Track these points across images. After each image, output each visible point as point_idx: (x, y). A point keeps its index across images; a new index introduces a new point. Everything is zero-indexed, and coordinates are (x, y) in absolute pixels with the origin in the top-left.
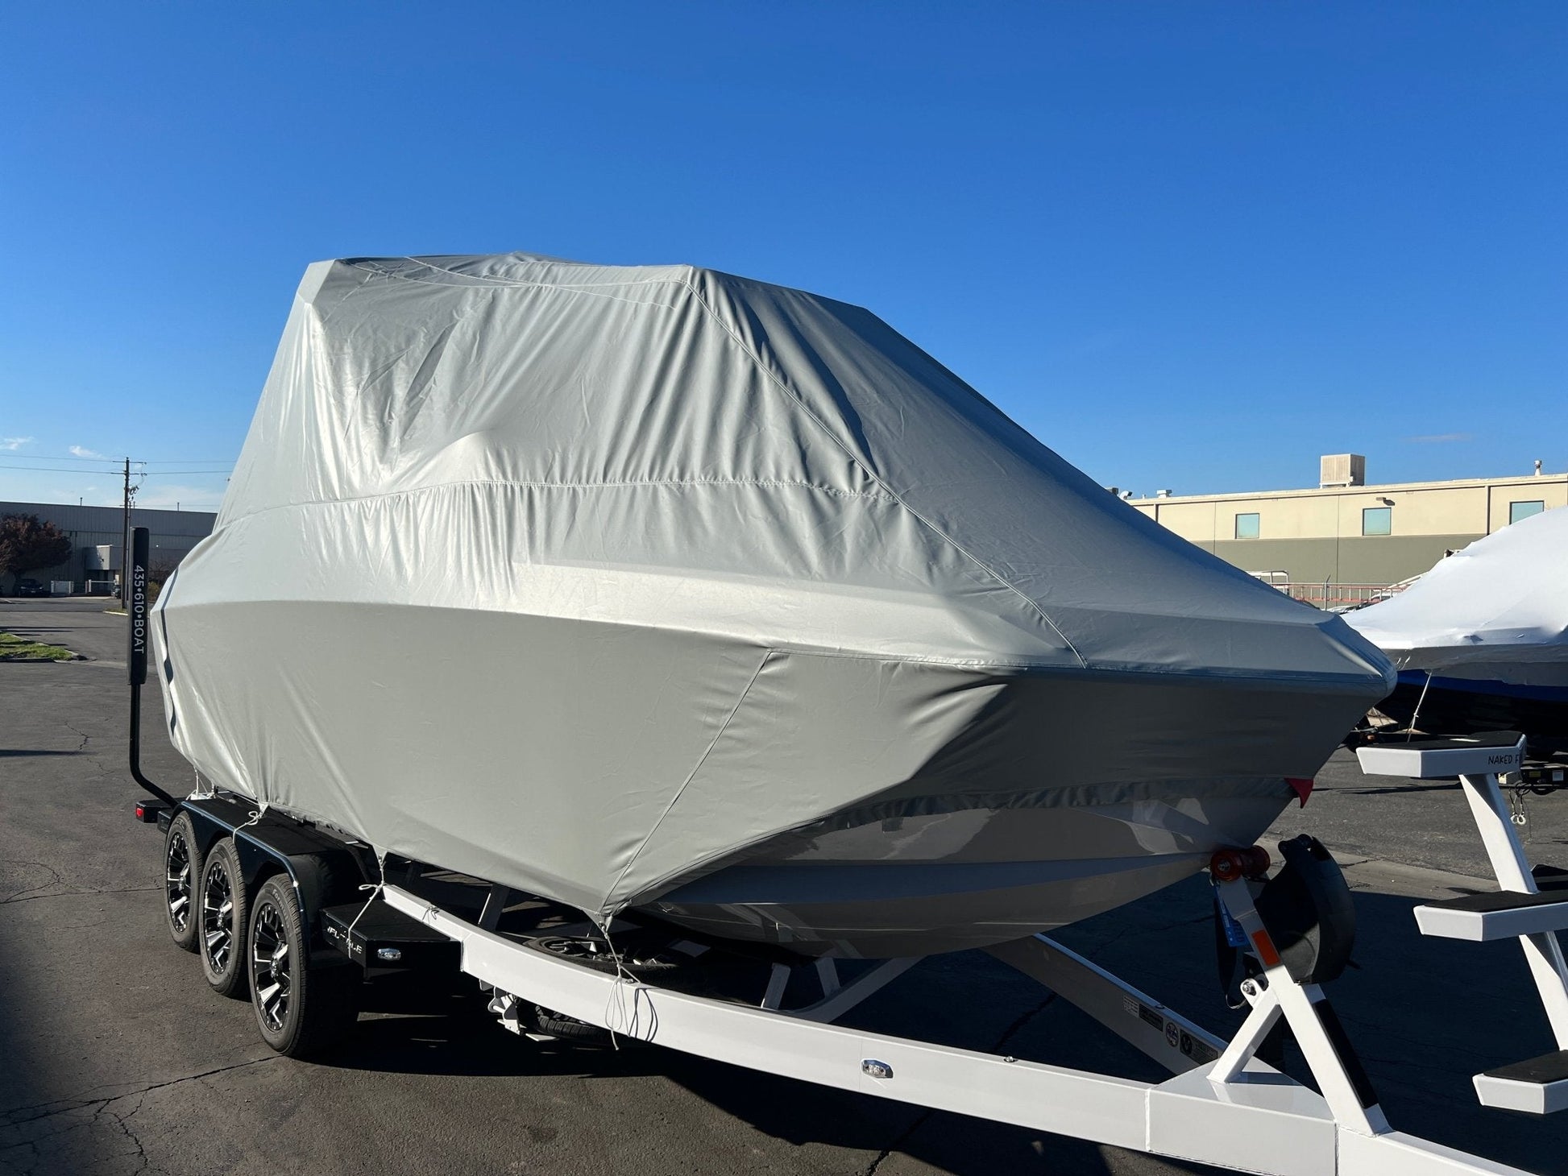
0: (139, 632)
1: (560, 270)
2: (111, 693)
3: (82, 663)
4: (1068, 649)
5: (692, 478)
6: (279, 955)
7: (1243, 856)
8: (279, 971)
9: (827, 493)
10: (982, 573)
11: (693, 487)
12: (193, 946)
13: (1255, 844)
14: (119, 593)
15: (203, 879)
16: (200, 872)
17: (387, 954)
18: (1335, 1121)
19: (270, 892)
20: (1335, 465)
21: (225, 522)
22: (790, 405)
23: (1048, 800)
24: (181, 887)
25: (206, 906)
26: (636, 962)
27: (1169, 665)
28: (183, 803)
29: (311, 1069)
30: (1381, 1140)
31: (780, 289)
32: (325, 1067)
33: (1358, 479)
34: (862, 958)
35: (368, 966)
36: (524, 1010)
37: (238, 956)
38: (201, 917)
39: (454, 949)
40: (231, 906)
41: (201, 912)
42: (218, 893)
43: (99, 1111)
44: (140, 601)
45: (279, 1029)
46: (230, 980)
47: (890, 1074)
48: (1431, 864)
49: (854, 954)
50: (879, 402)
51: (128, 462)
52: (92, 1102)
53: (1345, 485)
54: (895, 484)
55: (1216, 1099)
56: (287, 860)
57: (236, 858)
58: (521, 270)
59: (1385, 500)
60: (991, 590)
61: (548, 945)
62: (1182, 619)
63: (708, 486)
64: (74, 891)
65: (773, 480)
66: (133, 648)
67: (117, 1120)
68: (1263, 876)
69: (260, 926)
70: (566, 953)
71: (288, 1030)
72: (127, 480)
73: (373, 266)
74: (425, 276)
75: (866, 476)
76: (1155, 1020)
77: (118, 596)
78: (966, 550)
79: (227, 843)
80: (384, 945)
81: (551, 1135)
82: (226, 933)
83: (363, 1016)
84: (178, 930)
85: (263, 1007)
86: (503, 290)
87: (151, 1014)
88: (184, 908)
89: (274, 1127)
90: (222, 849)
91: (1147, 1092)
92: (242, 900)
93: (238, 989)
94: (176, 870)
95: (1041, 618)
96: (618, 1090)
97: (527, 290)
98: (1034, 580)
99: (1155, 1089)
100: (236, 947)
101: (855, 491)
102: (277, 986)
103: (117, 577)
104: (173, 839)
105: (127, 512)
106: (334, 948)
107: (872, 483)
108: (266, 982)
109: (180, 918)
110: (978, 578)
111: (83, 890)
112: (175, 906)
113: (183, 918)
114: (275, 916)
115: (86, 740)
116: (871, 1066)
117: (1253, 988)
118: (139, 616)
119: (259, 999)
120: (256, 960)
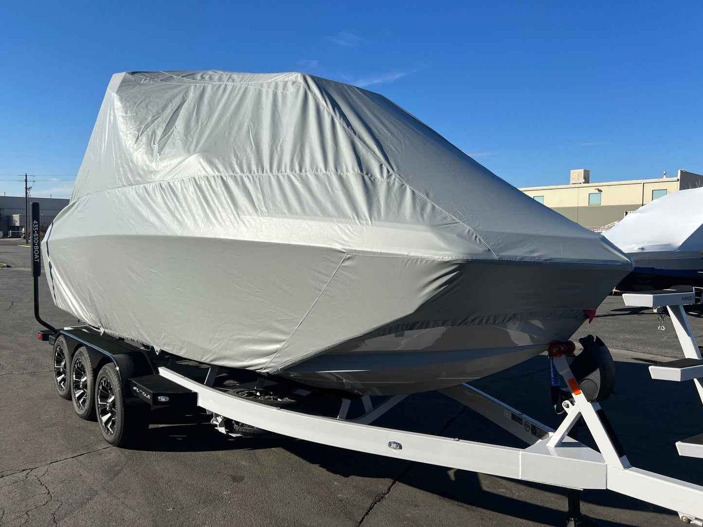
0: (37, 252)
1: (235, 76)
2: (23, 282)
3: (9, 269)
4: (489, 250)
5: (306, 172)
6: (110, 400)
7: (564, 345)
8: (111, 408)
9: (370, 178)
10: (447, 216)
11: (306, 175)
12: (69, 397)
13: (569, 340)
14: (25, 236)
15: (72, 366)
16: (71, 363)
17: (162, 399)
18: (606, 463)
19: (105, 372)
20: (577, 175)
21: (75, 199)
22: (351, 136)
23: (477, 321)
24: (61, 370)
25: (74, 379)
26: (279, 400)
27: (535, 257)
28: (61, 331)
29: (128, 452)
30: (627, 471)
31: (342, 85)
32: (134, 451)
33: (587, 181)
34: (382, 395)
35: (153, 405)
36: (228, 423)
37: (90, 401)
38: (72, 384)
39: (194, 396)
40: (87, 378)
41: (72, 381)
42: (80, 372)
43: (28, 474)
44: (36, 237)
45: (111, 434)
46: (87, 412)
47: (401, 448)
48: (624, 348)
49: (379, 394)
50: (392, 137)
51: (26, 176)
52: (24, 470)
53: (581, 183)
54: (402, 176)
55: (551, 455)
56: (113, 357)
57: (88, 356)
58: (216, 77)
59: (598, 190)
60: (452, 223)
61: (238, 393)
62: (541, 236)
63: (314, 175)
64: (10, 373)
65: (345, 172)
66: (34, 259)
67: (37, 478)
68: (572, 354)
69: (101, 387)
70: (246, 396)
71: (116, 434)
72: (26, 184)
73: (145, 75)
74: (170, 80)
75: (388, 172)
76: (519, 420)
77: (24, 238)
78: (438, 206)
79: (83, 349)
80: (161, 395)
81: (241, 479)
82: (84, 391)
83: (151, 426)
84: (61, 390)
85: (103, 424)
86: (208, 86)
87: (50, 429)
88: (64, 380)
89: (111, 479)
90: (81, 352)
91: (520, 452)
92: (91, 375)
93: (91, 416)
94: (59, 362)
95: (476, 237)
96: (271, 457)
97: (220, 85)
98: (471, 219)
99: (523, 451)
100: (89, 397)
101: (383, 178)
102: (109, 415)
103: (23, 229)
104: (57, 348)
105: (27, 198)
106: (137, 397)
107: (391, 175)
108: (104, 412)
109: (62, 384)
110: (445, 218)
111: (14, 372)
112: (59, 379)
113: (63, 384)
114: (108, 382)
115: (12, 304)
116: (392, 444)
117: (568, 405)
118: (36, 244)
119: (101, 421)
120: (99, 403)
